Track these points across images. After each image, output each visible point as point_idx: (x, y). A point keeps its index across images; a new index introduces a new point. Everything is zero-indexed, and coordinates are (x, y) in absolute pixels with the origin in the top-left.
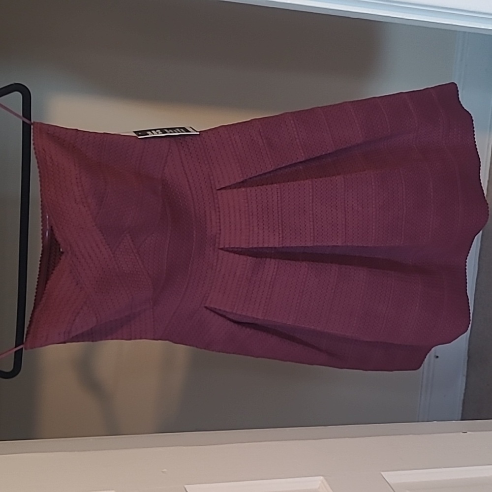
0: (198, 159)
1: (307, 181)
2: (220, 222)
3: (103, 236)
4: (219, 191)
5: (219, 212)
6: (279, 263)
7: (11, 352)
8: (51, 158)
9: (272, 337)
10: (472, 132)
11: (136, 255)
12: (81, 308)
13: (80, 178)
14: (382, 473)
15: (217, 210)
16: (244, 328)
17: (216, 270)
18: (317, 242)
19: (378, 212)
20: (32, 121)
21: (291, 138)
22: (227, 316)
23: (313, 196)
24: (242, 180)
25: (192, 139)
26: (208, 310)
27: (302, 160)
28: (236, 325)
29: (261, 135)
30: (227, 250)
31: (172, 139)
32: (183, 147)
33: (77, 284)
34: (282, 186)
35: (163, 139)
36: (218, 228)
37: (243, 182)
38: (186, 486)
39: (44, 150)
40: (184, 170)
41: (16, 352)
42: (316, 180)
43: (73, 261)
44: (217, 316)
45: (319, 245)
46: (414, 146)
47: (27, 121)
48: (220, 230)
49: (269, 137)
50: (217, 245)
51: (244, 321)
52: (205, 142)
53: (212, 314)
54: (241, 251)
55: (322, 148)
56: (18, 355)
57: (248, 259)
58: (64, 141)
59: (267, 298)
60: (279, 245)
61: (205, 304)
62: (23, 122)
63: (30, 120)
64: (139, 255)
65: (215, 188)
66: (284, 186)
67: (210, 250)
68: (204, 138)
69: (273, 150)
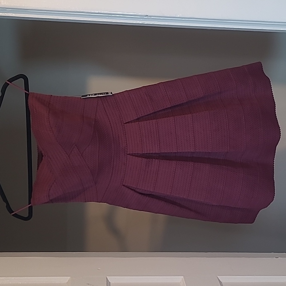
0: (113, 108)
1: (171, 118)
2: (126, 140)
3: (62, 147)
4: (125, 124)
5: (126, 135)
6: (160, 162)
7: (27, 207)
8: (36, 109)
9: (161, 202)
10: (270, 88)
11: (81, 157)
12: (53, 184)
13: (49, 119)
14: (218, 277)
15: (125, 134)
16: (145, 197)
17: (126, 165)
18: (179, 150)
19: (212, 133)
20: (30, 92)
21: (163, 96)
22: (136, 190)
23: (175, 125)
24: (136, 118)
25: (109, 98)
26: (125, 187)
27: (169, 107)
28: (140, 195)
29: (146, 94)
30: (132, 155)
31: (99, 99)
32: (105, 102)
33: (51, 172)
34: (158, 121)
35: (94, 98)
36: (126, 143)
37: (137, 119)
38: (107, 277)
39: (33, 105)
40: (106, 113)
41: (29, 207)
42: (176, 117)
43: (48, 160)
44: (130, 190)
45: (180, 151)
46: (236, 97)
47: (27, 92)
48: (127, 144)
49: (151, 95)
50: (126, 152)
51: (146, 193)
52: (117, 99)
53: (127, 189)
54: (140, 155)
55: (180, 100)
56: (30, 208)
57: (142, 160)
58: (45, 101)
59: (155, 180)
60: (158, 152)
61: (122, 184)
62: (25, 93)
63: (29, 92)
64: (83, 157)
65: (123, 123)
66: (159, 120)
67: (122, 155)
68: (116, 97)
69: (153, 102)
